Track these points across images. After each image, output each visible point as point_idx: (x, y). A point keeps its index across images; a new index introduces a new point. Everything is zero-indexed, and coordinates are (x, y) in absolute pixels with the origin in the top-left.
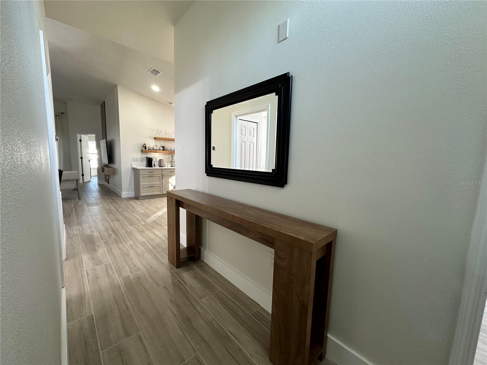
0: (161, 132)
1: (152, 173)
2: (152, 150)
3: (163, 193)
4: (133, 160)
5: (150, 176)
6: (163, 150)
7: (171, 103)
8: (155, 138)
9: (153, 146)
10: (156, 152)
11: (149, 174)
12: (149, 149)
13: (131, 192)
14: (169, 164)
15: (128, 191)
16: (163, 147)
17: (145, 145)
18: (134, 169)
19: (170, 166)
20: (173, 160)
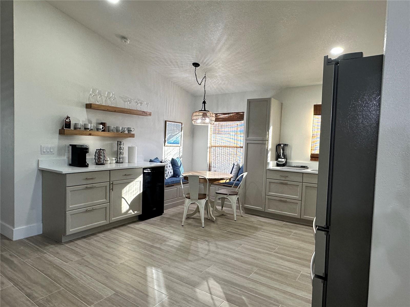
0: (100, 93)
1: (91, 182)
2: (83, 129)
3: (111, 222)
4: (43, 153)
5: (87, 188)
6: (102, 131)
7: (124, 38)
8: (89, 106)
9: (83, 121)
10: (90, 135)
11: (85, 182)
12: (75, 128)
13: (35, 224)
14: (114, 159)
15: (28, 223)
16: (103, 124)
17: (68, 120)
18: (43, 172)
19: (114, 161)
20: (121, 151)
